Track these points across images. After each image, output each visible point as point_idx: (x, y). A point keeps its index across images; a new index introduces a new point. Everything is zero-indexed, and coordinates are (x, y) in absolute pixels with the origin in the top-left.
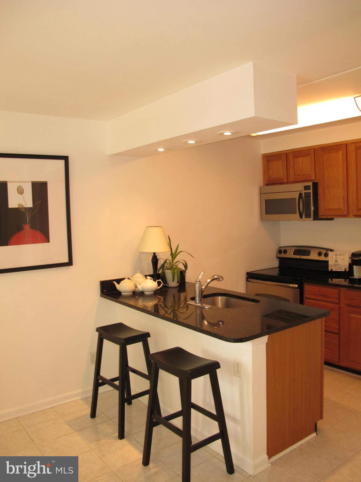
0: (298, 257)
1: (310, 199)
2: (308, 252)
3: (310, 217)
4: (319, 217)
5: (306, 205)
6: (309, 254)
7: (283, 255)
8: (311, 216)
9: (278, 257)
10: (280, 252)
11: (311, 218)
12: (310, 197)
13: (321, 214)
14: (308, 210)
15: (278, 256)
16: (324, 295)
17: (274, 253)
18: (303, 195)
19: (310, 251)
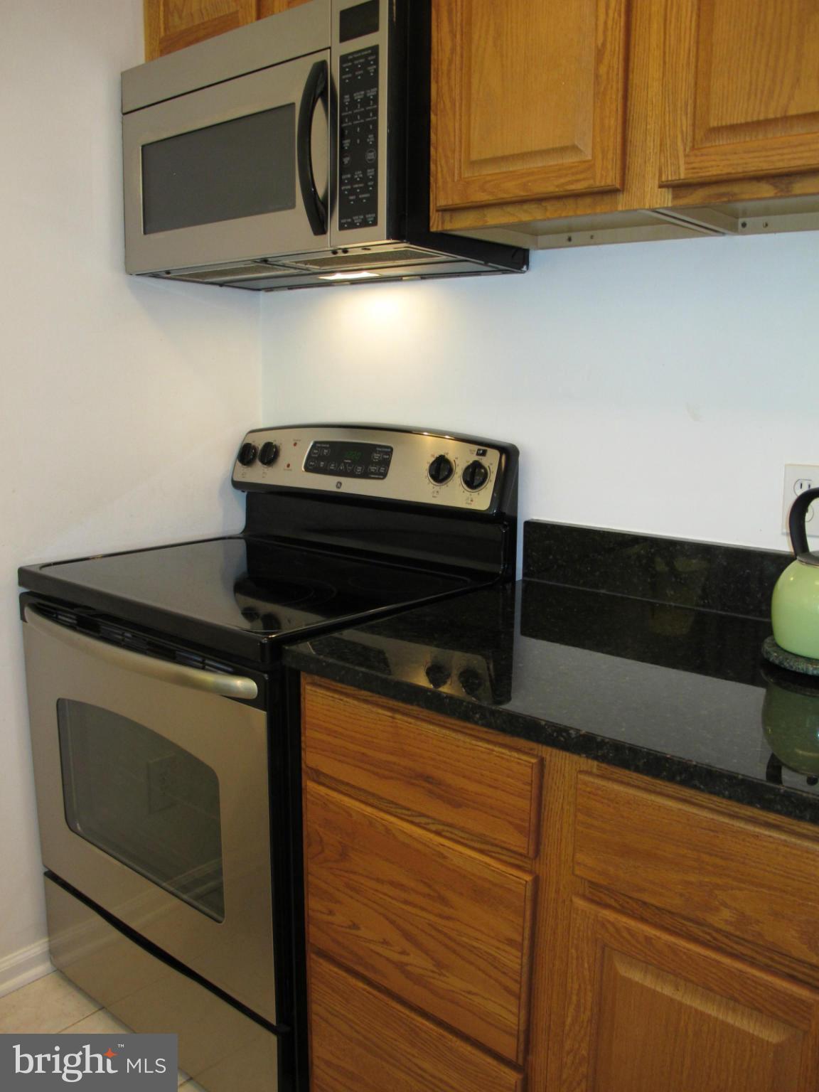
0: (326, 483)
1: (371, 94)
2: (376, 456)
3: (370, 217)
4: (435, 227)
5: (347, 143)
6: (382, 470)
7: (260, 474)
8: (374, 209)
9: (237, 485)
10: (247, 455)
11: (375, 223)
12: (374, 82)
13: (442, 202)
14: (359, 174)
15: (238, 478)
16: (428, 778)
17: (221, 462)
18: (335, 71)
19: (389, 451)
